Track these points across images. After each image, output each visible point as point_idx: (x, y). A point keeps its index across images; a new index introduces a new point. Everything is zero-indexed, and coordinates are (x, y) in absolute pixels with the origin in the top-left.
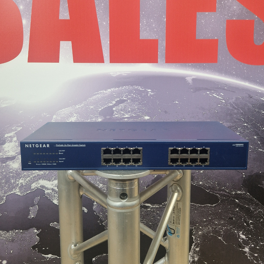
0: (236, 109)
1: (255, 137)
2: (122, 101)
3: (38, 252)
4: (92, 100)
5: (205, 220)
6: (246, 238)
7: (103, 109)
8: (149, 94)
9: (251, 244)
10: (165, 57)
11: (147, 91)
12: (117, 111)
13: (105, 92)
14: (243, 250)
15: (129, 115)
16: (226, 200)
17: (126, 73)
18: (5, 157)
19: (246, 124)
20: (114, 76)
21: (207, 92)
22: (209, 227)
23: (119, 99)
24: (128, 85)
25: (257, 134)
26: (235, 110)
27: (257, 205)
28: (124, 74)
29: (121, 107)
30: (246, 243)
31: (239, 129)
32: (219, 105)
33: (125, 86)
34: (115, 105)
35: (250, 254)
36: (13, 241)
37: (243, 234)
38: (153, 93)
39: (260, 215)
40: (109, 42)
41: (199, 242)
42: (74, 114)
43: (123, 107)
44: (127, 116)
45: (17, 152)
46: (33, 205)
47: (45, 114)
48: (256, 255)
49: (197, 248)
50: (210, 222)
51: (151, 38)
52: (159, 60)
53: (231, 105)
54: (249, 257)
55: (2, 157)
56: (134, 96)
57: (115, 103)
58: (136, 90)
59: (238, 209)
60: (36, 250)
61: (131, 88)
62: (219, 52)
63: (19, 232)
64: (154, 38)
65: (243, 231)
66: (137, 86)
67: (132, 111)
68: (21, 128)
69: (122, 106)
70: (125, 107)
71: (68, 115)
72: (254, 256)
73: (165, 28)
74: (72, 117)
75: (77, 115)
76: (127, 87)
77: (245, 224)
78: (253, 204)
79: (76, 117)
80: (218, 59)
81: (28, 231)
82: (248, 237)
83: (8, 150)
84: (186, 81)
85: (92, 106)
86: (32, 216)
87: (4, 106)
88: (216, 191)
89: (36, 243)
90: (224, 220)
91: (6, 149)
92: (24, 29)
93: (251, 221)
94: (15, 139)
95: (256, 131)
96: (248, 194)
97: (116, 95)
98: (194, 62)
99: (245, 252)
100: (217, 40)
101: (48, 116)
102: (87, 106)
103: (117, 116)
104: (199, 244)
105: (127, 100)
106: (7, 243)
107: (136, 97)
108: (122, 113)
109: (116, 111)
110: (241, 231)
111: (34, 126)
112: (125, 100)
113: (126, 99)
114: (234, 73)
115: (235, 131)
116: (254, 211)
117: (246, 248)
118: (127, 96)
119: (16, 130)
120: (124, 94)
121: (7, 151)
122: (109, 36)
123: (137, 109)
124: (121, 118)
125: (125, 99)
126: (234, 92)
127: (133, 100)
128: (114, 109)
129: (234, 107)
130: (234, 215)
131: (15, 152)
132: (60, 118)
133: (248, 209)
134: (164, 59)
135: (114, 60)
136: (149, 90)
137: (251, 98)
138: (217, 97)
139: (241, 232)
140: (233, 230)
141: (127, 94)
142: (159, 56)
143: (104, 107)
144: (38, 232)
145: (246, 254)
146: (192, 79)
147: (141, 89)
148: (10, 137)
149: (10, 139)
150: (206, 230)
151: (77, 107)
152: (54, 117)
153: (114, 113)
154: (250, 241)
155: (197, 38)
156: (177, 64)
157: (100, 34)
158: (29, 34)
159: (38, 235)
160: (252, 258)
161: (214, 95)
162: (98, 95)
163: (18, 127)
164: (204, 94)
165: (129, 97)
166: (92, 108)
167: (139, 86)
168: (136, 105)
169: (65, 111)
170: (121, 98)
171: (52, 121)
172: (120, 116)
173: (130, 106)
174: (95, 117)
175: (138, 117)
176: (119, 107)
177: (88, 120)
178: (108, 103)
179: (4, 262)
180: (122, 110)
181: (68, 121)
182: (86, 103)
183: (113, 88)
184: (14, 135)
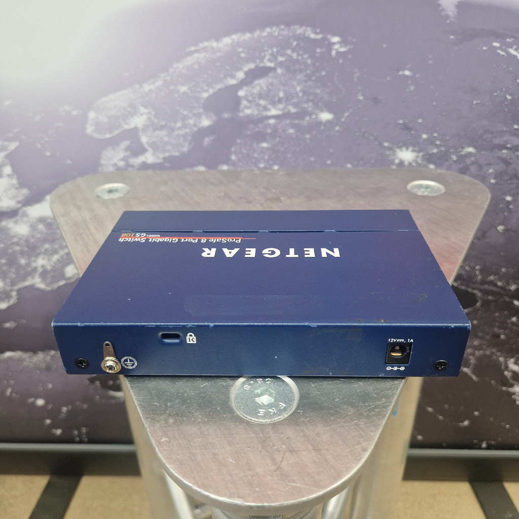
2: (262, 72)
3: (101, 387)
4: (183, 68)
7: (211, 93)
8: (335, 49)
11: (329, 42)
12: (250, 98)
13: (215, 44)
14: (510, 389)
15: (281, 110)
16: (492, 301)
21: (495, 44)
23: (252, 66)
24: (277, 25)
29: (258, 89)
30: (517, 377)
33: (270, 25)
34: (243, 83)
36: (49, 368)
37: (516, 363)
38: (345, 46)
42: (141, 108)
43: (265, 88)
44: (274, 112)
47: (67, 108)
56: (295, 56)
57: (244, 77)
58: (298, 38)
59: (515, 319)
61: (287, 32)
66: (301, 27)
67: (288, 98)
68: (18, 144)
69: (261, 84)
70: (269, 89)
71: (126, 110)
74: (136, 117)
76: (276, 31)
79: (145, 117)
84: (440, 9)
85: (183, 84)
88: (474, 283)
90: (482, 338)
94: (7, 170)
99: (514, 394)
101: (75, 113)
102: (172, 87)
103: (248, 112)
105: (274, 69)
107: (300, 58)
108: (260, 104)
109: (246, 98)
110: (512, 357)
111: (47, 139)
112: (269, 70)
113: (272, 65)
117: (516, 386)
118: (276, 59)
119: (4, 148)
120: (267, 51)
123: (301, 95)
124: (259, 118)
125: (269, 64)
127: (291, 67)
128: (241, 93)
130: (505, 329)
131: (16, 199)
132: (105, 120)
136: (335, 39)
140: (496, 355)
141: (275, 50)
143: (216, 90)
145: (513, 397)
146: (458, 3)
147: (312, 36)
151: (147, 87)
152: (92, 115)
153: (242, 103)
161: (512, 51)
162: (196, 55)
163: (9, 140)
164: (485, 48)
165: (281, 62)
166: (184, 93)
167: (307, 26)
168: (299, 82)
169: (117, 100)
170: (260, 62)
171: (88, 126)
172: (256, 113)
173: (284, 85)
174: (195, 115)
175: (302, 114)
176: (253, 88)
177: (175, 122)
178: (225, 77)
179: (40, 402)
180: (261, 96)
181: (126, 127)
182: (168, 78)
183: (235, 32)
184: (2, 161)
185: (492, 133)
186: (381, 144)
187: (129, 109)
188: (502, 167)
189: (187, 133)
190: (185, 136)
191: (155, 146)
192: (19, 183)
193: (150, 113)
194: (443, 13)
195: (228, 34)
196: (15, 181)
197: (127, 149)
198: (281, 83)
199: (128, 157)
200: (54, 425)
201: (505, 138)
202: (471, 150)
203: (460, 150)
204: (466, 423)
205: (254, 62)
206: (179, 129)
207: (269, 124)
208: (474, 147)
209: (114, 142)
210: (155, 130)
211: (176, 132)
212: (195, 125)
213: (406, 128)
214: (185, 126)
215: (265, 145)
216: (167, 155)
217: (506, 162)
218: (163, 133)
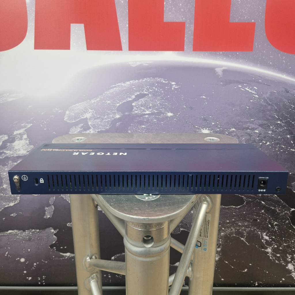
0: (269, 104)
1: (288, 136)
2: (142, 96)
3: (56, 251)
4: (109, 94)
5: (228, 221)
6: (270, 239)
7: (121, 104)
8: (173, 87)
9: (274, 245)
10: (192, 43)
11: (171, 84)
12: (137, 106)
13: (123, 84)
14: (266, 250)
15: (151, 111)
16: (252, 202)
17: (147, 62)
18: (15, 155)
19: (279, 122)
20: (134, 66)
21: (239, 86)
22: (232, 228)
23: (139, 93)
24: (149, 77)
25: (291, 133)
26: (269, 106)
27: (284, 207)
28: (145, 64)
29: (141, 102)
30: (269, 243)
31: (271, 127)
32: (251, 101)
33: (146, 77)
34: (134, 100)
35: (272, 254)
36: (30, 240)
37: (266, 235)
38: (177, 86)
39: (286, 216)
40: (127, 25)
41: (221, 242)
42: (89, 110)
43: (144, 102)
44: (147, 112)
45: (28, 150)
46: (49, 205)
47: (56, 109)
48: (278, 255)
49: (218, 248)
50: (233, 224)
51: (177, 21)
52: (185, 47)
53: (265, 100)
54: (271, 257)
55: (12, 156)
56: (156, 89)
57: (135, 97)
58: (158, 82)
59: (263, 211)
60: (54, 249)
61: (153, 80)
62: (256, 38)
63: (36, 231)
64: (180, 20)
65: (267, 232)
66: (159, 78)
67: (154, 106)
68: (32, 124)
69: (142, 100)
70: (145, 102)
71: (83, 110)
72: (276, 256)
73: (194, 8)
74: (87, 113)
75: (92, 111)
76: (148, 79)
77: (270, 226)
78: (280, 206)
79: (91, 113)
80: (254, 46)
81: (45, 230)
82: (272, 238)
83: (19, 149)
84: (216, 72)
85: (109, 101)
86: (48, 216)
87: (10, 100)
89: (54, 242)
90: (248, 221)
91: (16, 148)
92: (28, 9)
93: (276, 223)
94: (25, 136)
95: (290, 130)
96: (275, 196)
97: (135, 88)
98: (225, 50)
99: (268, 253)
100: (254, 24)
101: (60, 111)
102: (104, 101)
103: (137, 112)
104: (220, 245)
105: (148, 94)
106: (24, 242)
107: (159, 90)
108: (142, 109)
109: (135, 106)
110: (265, 232)
111: (45, 123)
112: (146, 95)
113: (147, 93)
114: (271, 63)
115: (267, 130)
116: (280, 213)
117: (268, 248)
118: (148, 90)
119: (25, 127)
120: (145, 87)
121: (17, 150)
122: (128, 18)
123: (159, 105)
124: (141, 115)
125: (145, 93)
126: (269, 86)
127: (155, 94)
128: (133, 104)
129: (267, 103)
130: (259, 216)
131: (27, 150)
132: (73, 114)
133: (275, 211)
134: (191, 46)
135: (133, 47)
136: (173, 83)
137: (288, 92)
138: (250, 91)
139: (265, 234)
140: (257, 231)
141: (148, 87)
142: (185, 43)
143: (123, 103)
144: (55, 232)
145: (268, 254)
146: (223, 70)
147: (164, 82)
148: (20, 134)
149: (19, 136)
150: (228, 231)
151: (93, 101)
152: (67, 112)
153: (134, 108)
154: (273, 242)
155: (231, 20)
156: (206, 52)
157: (118, 15)
158: (34, 15)
159: (55, 234)
160: (274, 258)
161: (247, 89)
162: (115, 88)
163: (28, 123)
164: (235, 88)
165: (150, 91)
166: (109, 103)
167: (162, 78)
168: (158, 100)
169: (79, 106)
170: (141, 92)
171: (65, 117)
172: (140, 112)
173: (152, 101)
174: (113, 113)
175: (160, 113)
176: (139, 102)
177: (104, 116)
178: (127, 97)
179: (23, 260)
180: (142, 106)
181: (82, 118)
182: (102, 97)
183: (132, 80)
184: (24, 132)
185: (242, 122)
186: (194, 127)
187: (84, 110)
188: (248, 137)
189: (109, 120)
190: (108, 122)
191: (94, 126)
192: (29, 143)
193: (93, 112)
194: (217, 74)
195: (129, 80)
196: (28, 142)
197: (81, 128)
198: (151, 100)
199: (82, 131)
200: (28, 275)
201: (248, 125)
202: (234, 129)
203: (229, 129)
204: (246, 270)
205: (140, 92)
206: (106, 119)
207: (145, 117)
208: (235, 128)
209: (76, 124)
210: (95, 119)
211: (104, 120)
212: (113, 117)
213: (205, 120)
214: (108, 118)
215: (143, 126)
216: (99, 130)
217: (250, 135)
218: (98, 120)
